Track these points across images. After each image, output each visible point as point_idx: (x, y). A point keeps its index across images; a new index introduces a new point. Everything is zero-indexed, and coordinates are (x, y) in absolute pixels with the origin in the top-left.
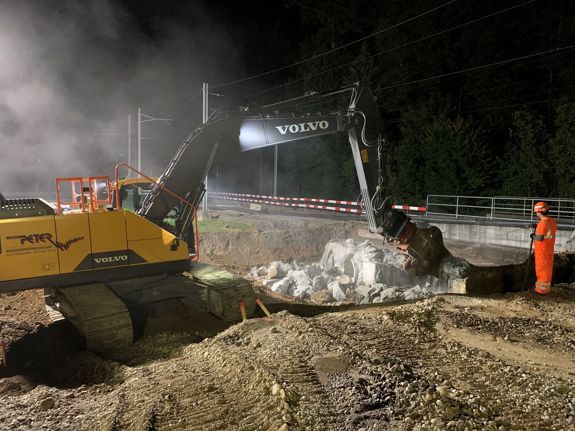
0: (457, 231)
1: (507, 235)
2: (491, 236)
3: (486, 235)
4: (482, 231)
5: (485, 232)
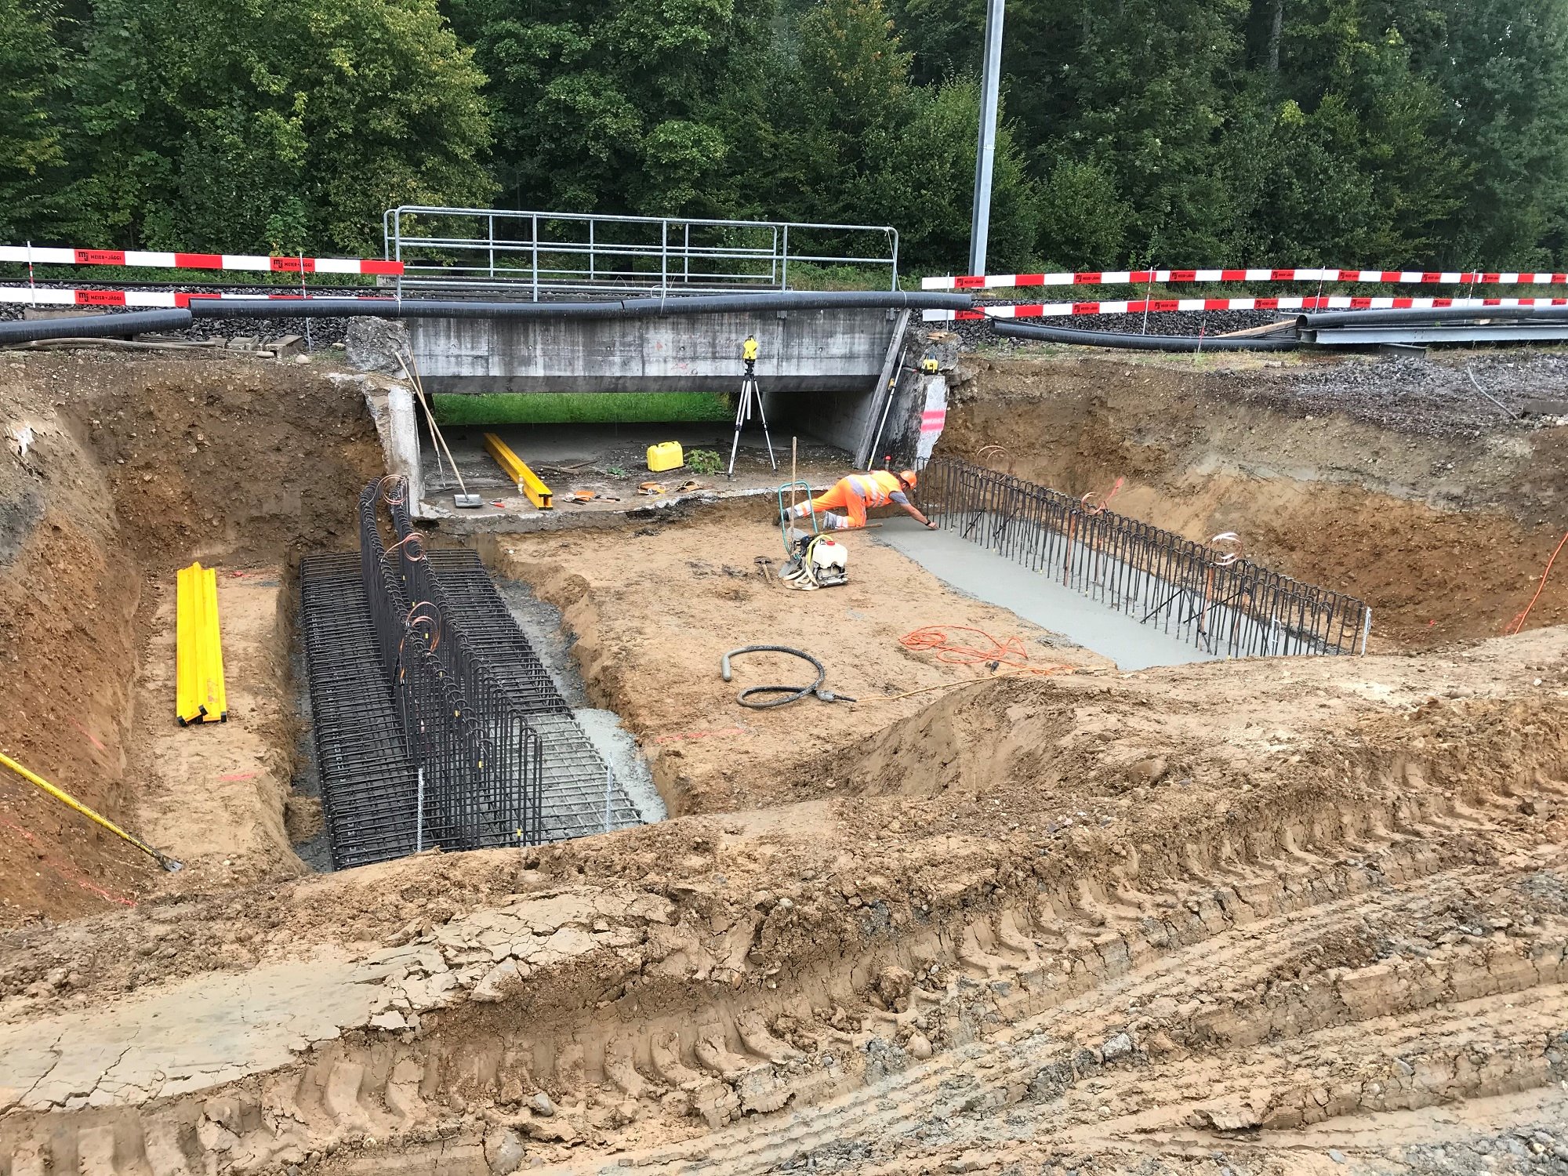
1: (713, 345)
2: (664, 354)
3: (645, 350)
4: (630, 339)
5: (643, 341)
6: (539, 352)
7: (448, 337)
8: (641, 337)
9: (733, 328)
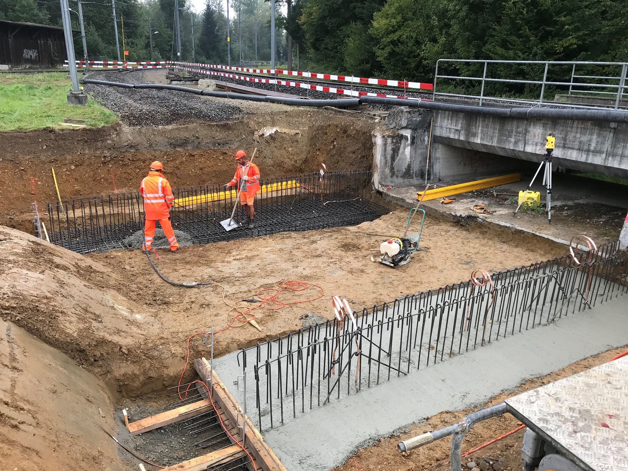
0: (480, 128)
1: (565, 139)
2: (536, 140)
3: (527, 137)
4: (520, 130)
5: (526, 132)
6: (480, 131)
7: (448, 119)
8: (526, 130)
9: (579, 130)
